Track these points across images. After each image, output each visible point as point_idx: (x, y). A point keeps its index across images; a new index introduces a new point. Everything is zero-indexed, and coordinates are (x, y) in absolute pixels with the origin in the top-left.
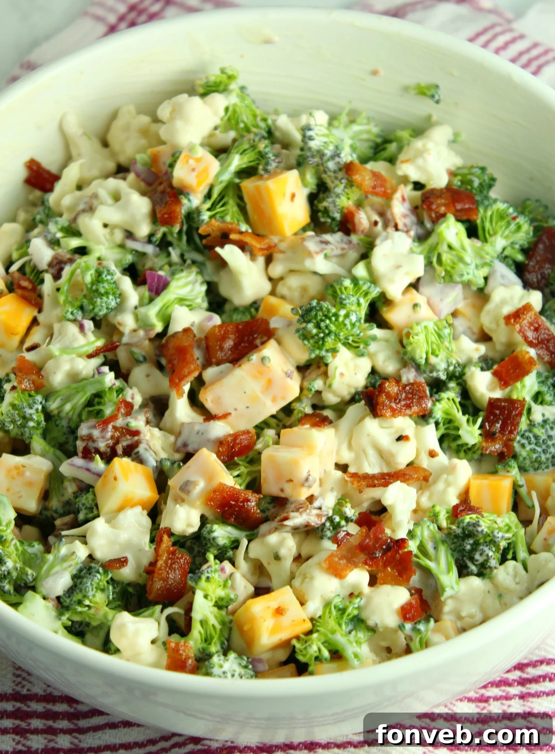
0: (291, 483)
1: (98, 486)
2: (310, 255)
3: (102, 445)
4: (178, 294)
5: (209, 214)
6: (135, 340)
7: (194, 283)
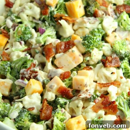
0: (81, 86)
1: (26, 87)
3: (27, 76)
5: (56, 12)
6: (36, 47)
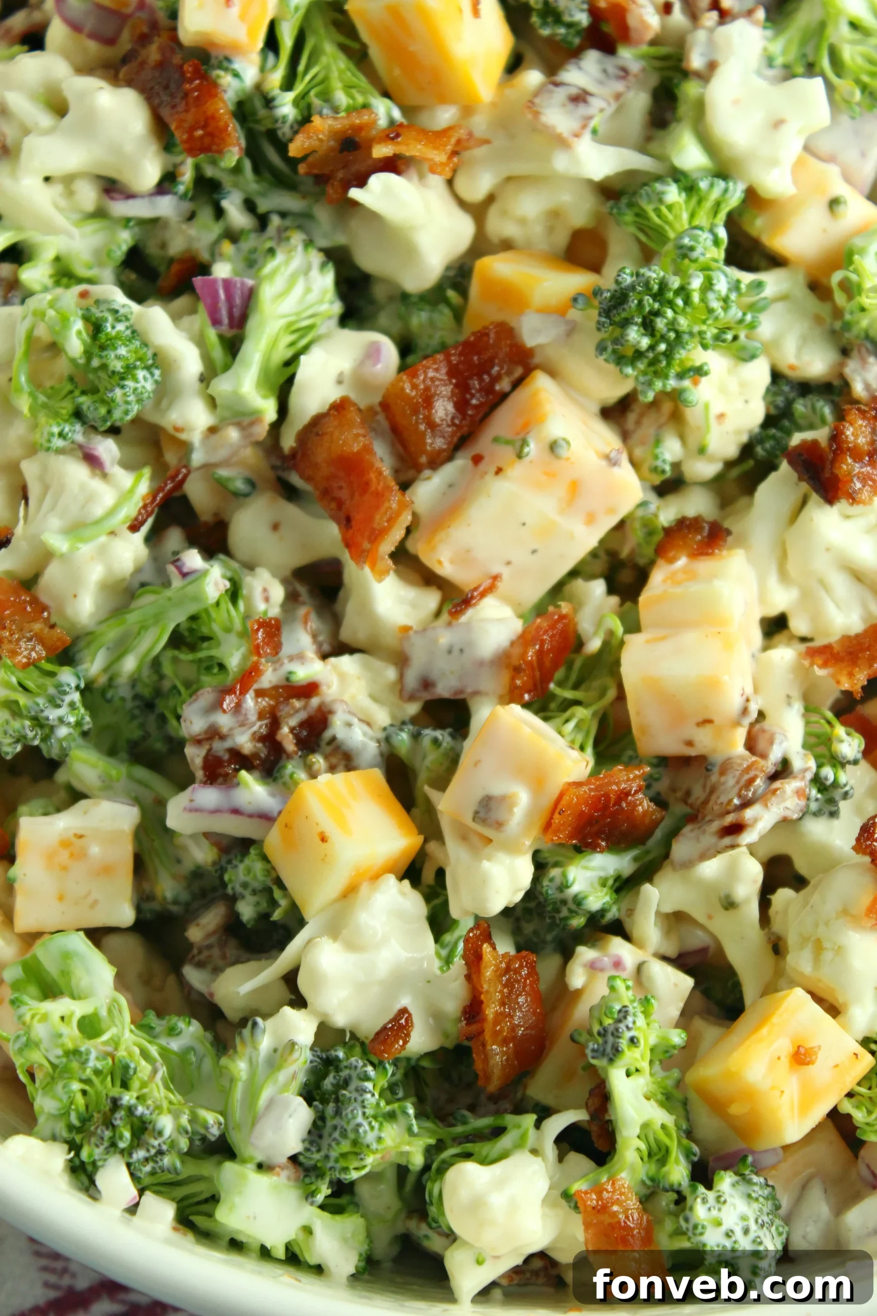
0: (708, 726)
1: (273, 840)
2: (562, 143)
3: (244, 741)
4: (284, 316)
5: (290, 96)
6: (221, 454)
7: (306, 270)
